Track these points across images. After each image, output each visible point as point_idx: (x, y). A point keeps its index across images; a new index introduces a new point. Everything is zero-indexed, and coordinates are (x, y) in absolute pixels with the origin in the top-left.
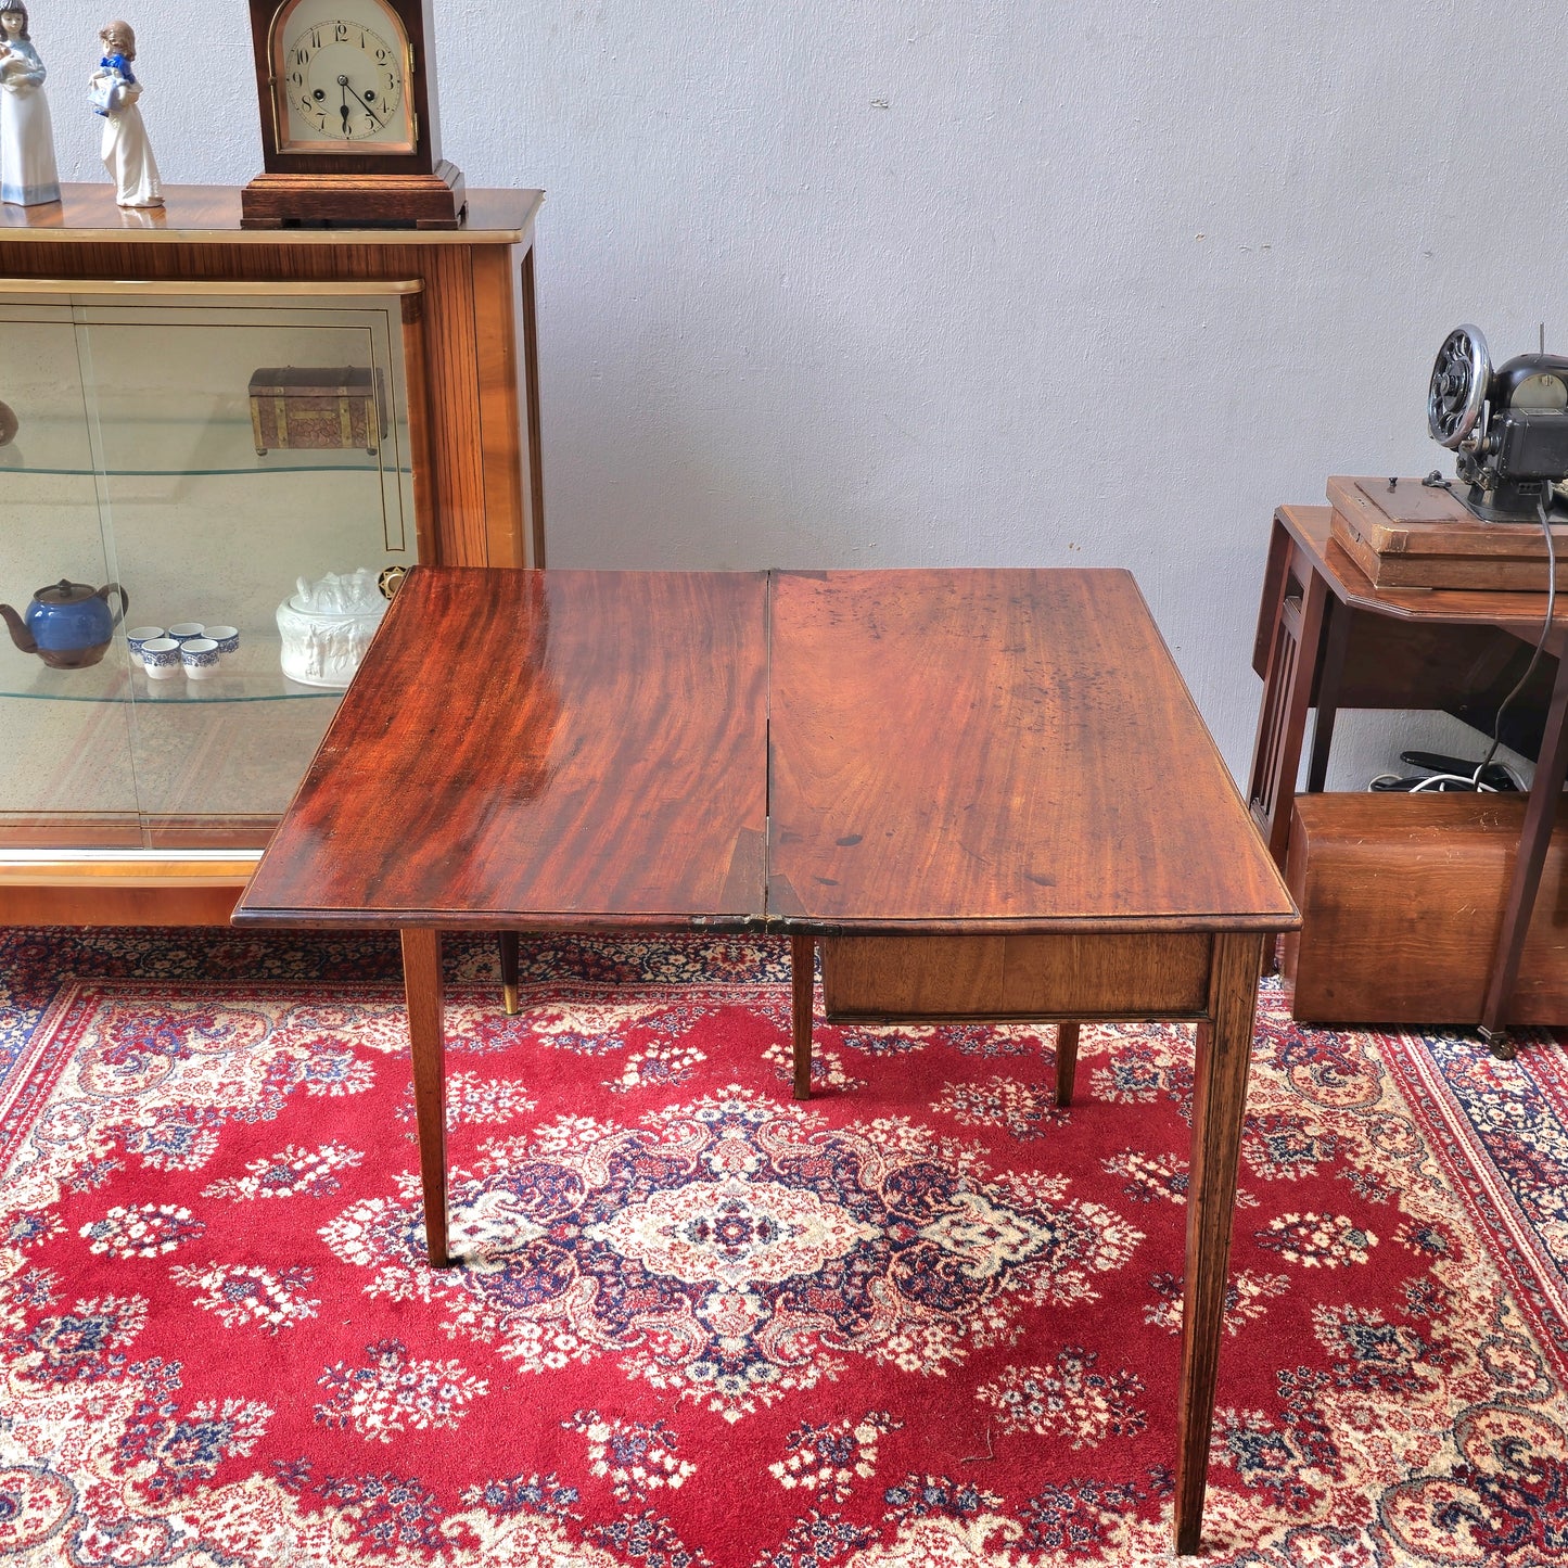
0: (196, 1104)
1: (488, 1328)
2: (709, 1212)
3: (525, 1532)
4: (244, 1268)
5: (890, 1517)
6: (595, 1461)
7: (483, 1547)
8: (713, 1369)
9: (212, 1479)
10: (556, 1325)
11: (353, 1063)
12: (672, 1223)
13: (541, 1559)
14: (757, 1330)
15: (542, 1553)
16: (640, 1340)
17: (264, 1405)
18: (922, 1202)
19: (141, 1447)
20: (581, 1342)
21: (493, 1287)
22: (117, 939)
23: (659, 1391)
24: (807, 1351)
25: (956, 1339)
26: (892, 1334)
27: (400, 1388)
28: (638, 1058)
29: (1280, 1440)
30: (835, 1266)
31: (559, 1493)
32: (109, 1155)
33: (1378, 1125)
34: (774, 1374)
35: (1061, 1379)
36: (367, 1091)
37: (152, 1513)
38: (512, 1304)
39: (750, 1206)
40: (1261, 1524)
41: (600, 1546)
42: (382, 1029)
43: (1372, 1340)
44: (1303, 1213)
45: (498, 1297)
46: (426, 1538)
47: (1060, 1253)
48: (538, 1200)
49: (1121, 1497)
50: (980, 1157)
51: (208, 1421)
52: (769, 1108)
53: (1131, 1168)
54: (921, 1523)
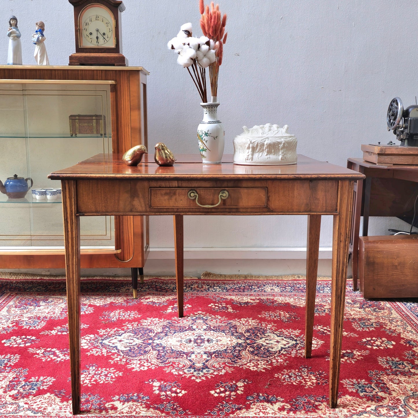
0: (41, 316)
1: (123, 361)
2: (192, 337)
3: (132, 406)
4: (51, 349)
5: (248, 403)
6: (155, 390)
7: (118, 410)
8: (192, 370)
9: (34, 394)
10: (145, 361)
11: (88, 308)
12: (181, 339)
13: (137, 412)
14: (206, 362)
15: (137, 411)
16: (170, 364)
17: (52, 378)
18: (256, 335)
19: (13, 387)
20: (152, 364)
21: (126, 353)
22: (23, 284)
23: (176, 375)
24: (222, 366)
25: (267, 364)
26: (248, 363)
27: (95, 374)
28: (172, 307)
29: (371, 386)
30: (230, 348)
31: (143, 397)
32: (13, 326)
33: (392, 320)
34: (212, 371)
35: (301, 372)
36: (91, 313)
37: (14, 402)
38: (131, 356)
39: (204, 336)
40: (367, 405)
41: (156, 409)
42: (97, 301)
43: (396, 365)
44: (372, 338)
45: (127, 355)
46: (100, 408)
47: (299, 346)
48: (140, 335)
49: (321, 399)
50: (273, 326)
51: (35, 381)
52: (210, 316)
53: (319, 328)
54: (258, 404)
